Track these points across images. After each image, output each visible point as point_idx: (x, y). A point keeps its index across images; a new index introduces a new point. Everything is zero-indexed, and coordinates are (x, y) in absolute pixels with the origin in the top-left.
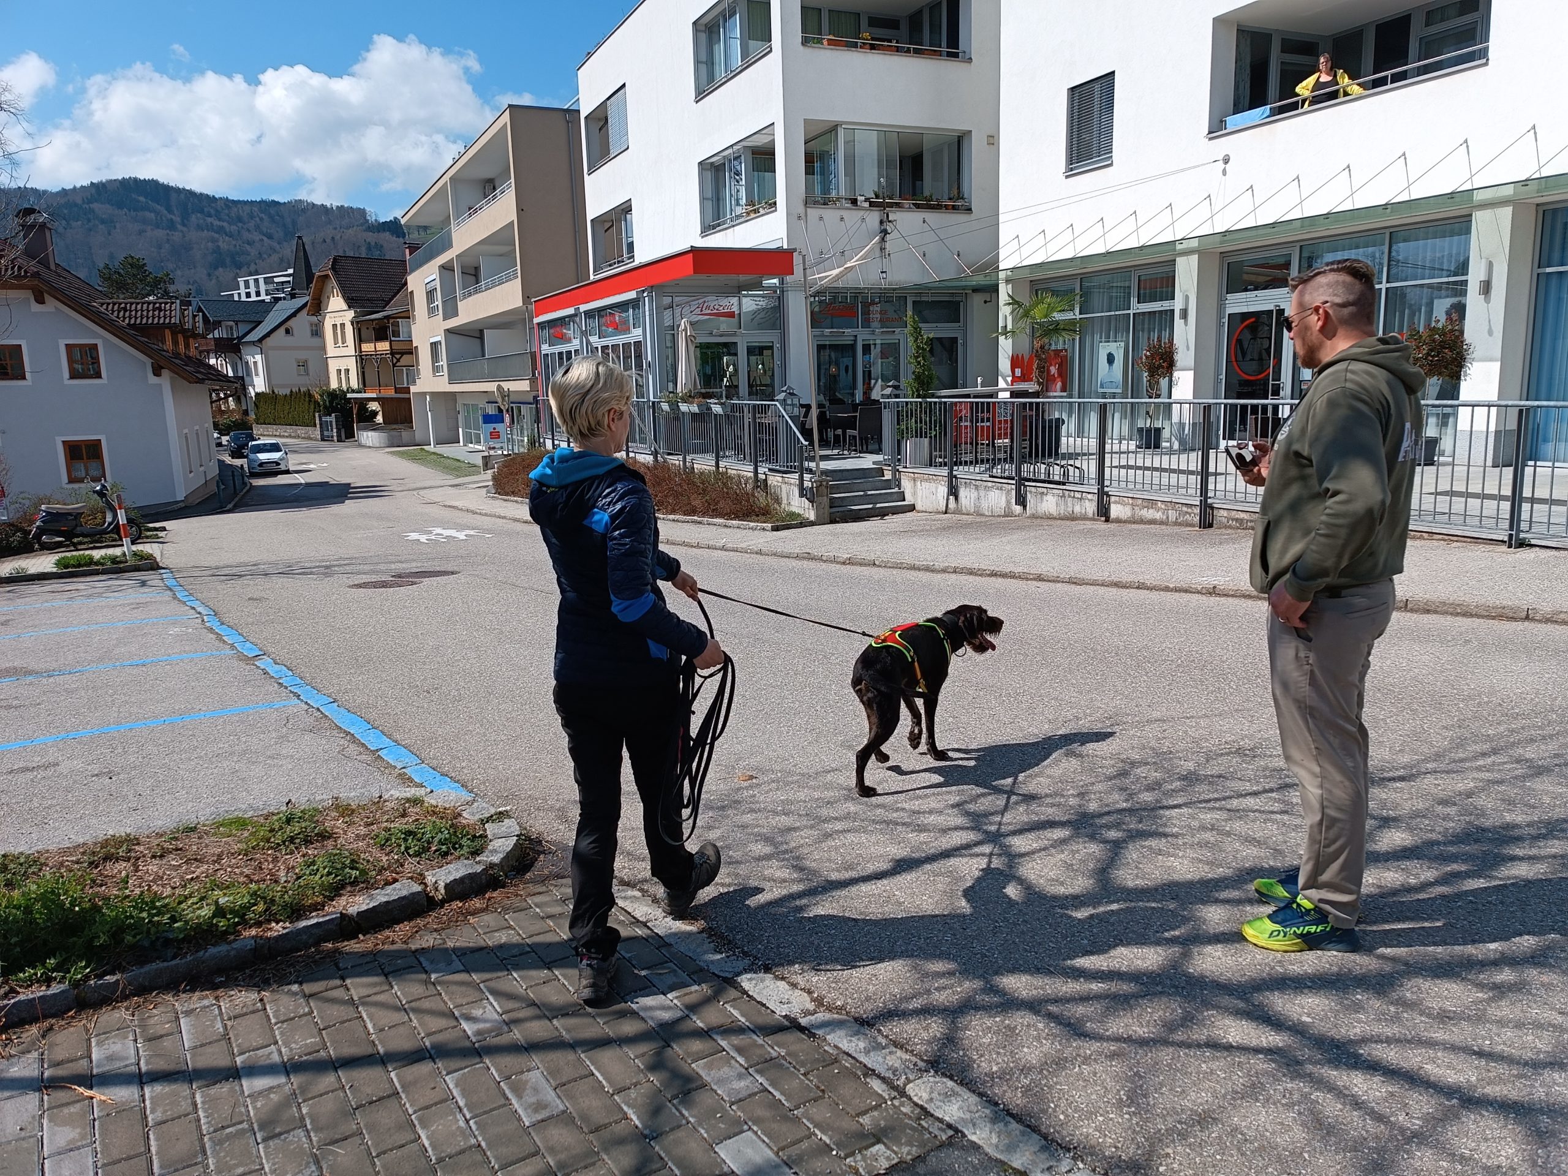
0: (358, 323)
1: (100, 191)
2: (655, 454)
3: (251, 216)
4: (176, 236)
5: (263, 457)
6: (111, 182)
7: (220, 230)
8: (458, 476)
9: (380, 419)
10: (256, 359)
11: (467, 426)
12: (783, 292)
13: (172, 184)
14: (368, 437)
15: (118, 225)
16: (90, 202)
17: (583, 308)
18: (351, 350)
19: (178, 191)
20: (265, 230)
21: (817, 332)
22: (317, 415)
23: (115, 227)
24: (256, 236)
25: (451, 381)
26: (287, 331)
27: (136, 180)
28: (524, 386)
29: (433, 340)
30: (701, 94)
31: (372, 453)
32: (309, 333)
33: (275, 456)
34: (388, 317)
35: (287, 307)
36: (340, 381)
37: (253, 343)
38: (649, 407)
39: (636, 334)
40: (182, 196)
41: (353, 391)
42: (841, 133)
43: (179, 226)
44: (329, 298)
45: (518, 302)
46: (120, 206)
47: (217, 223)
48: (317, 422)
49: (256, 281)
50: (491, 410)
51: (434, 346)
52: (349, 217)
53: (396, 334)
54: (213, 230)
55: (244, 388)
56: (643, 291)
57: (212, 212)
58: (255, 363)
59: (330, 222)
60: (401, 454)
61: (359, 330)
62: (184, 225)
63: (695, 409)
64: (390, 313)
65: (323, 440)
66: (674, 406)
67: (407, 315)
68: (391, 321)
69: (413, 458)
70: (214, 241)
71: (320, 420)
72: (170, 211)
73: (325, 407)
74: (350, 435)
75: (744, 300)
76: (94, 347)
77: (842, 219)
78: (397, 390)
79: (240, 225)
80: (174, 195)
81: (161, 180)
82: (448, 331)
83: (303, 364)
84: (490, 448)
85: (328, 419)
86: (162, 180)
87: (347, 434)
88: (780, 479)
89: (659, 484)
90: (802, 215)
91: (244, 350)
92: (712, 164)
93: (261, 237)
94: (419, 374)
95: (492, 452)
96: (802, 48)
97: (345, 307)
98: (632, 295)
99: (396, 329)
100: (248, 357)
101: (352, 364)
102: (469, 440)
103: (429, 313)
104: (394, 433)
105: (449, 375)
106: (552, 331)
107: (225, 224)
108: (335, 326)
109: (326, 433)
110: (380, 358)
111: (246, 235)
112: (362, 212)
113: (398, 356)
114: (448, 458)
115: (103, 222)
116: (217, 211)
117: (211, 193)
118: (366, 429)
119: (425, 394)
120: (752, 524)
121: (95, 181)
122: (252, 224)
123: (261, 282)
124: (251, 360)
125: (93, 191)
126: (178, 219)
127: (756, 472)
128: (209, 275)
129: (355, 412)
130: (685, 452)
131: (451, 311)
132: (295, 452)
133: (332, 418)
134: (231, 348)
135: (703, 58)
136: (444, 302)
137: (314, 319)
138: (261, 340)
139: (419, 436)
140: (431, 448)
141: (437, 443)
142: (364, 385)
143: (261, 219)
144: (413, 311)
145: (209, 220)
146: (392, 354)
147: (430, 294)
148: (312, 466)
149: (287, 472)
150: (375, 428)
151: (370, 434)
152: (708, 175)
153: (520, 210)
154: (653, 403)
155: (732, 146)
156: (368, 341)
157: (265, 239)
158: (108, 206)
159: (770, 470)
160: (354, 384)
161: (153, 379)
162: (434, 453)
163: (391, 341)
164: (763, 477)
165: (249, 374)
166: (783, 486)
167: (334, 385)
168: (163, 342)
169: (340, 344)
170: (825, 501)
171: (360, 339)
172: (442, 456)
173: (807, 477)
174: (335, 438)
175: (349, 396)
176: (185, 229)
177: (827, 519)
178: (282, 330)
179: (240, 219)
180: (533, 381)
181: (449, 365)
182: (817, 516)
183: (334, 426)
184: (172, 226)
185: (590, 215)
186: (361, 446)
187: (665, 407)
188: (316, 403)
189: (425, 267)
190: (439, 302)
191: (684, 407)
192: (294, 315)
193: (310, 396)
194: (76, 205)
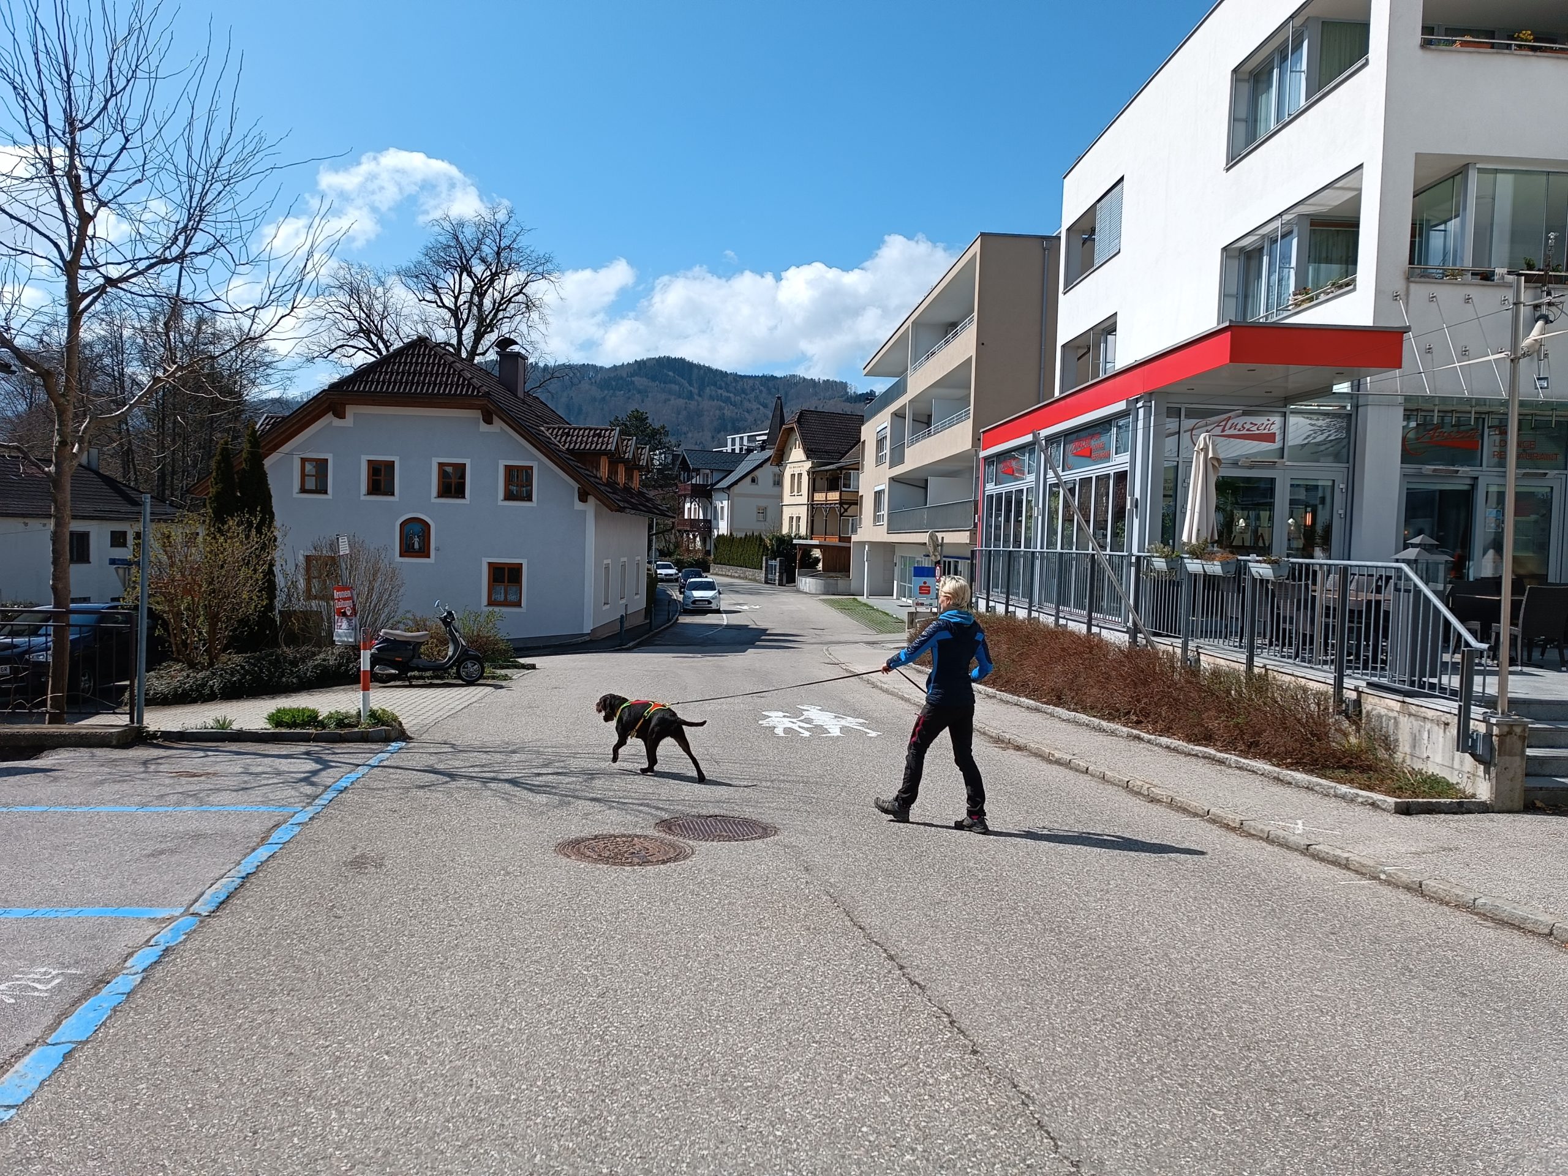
0: (813, 473)
1: (640, 366)
2: (1134, 632)
3: (753, 389)
4: (693, 405)
5: (697, 594)
6: (650, 359)
7: (727, 400)
8: (881, 632)
9: (820, 566)
10: (723, 505)
11: (902, 579)
12: (1356, 407)
13: (695, 362)
14: (806, 583)
15: (650, 395)
16: (632, 376)
17: (1044, 433)
18: (804, 499)
19: (699, 367)
20: (762, 400)
21: (1411, 468)
22: (764, 558)
23: (647, 397)
24: (755, 406)
25: (890, 530)
26: (753, 480)
27: (668, 359)
28: (963, 537)
29: (877, 489)
30: (1234, 159)
31: (806, 599)
32: (771, 483)
33: (708, 594)
34: (841, 468)
35: (757, 457)
36: (791, 526)
37: (723, 490)
38: (1130, 564)
39: (1119, 462)
40: (702, 372)
41: (800, 538)
42: (1473, 176)
43: (695, 396)
44: (791, 449)
45: (968, 445)
46: (653, 379)
47: (726, 394)
48: (764, 565)
49: (742, 438)
50: (927, 563)
51: (878, 494)
52: (832, 389)
53: (847, 485)
54: (722, 401)
55: (710, 531)
56: (1137, 401)
57: (723, 385)
58: (722, 508)
59: (816, 394)
60: (832, 603)
61: (814, 480)
62: (700, 396)
63: (1215, 568)
64: (844, 464)
65: (766, 582)
66: (1176, 563)
67: (857, 467)
68: (844, 472)
69: (843, 608)
70: (721, 408)
71: (767, 563)
72: (691, 384)
73: (773, 551)
74: (791, 580)
75: (1293, 420)
76: (531, 468)
77: (1468, 300)
78: (841, 539)
79: (743, 396)
80: (695, 371)
81: (687, 359)
82: (893, 480)
83: (763, 511)
84: (917, 604)
85: (773, 562)
86: (689, 358)
87: (787, 578)
88: (1397, 706)
89: (1145, 683)
90: (1402, 293)
91: (715, 495)
92: (1242, 249)
93: (758, 406)
94: (860, 523)
95: (920, 609)
96: (1420, 53)
97: (804, 458)
98: (1121, 406)
99: (848, 482)
100: (717, 502)
101: (803, 512)
102: (902, 594)
103: (877, 461)
104: (831, 581)
105: (889, 524)
106: (1001, 466)
107: (731, 395)
108: (793, 476)
109: (770, 576)
110: (827, 506)
111: (746, 404)
112: (844, 385)
113: (846, 506)
114: (877, 610)
115: (639, 392)
116: (726, 384)
117: (724, 370)
118: (805, 575)
119: (864, 543)
120: (1344, 789)
121: (638, 360)
122: (753, 395)
123: (745, 439)
124: (719, 505)
125: (636, 367)
126: (696, 391)
127: (1339, 685)
128: (713, 437)
129: (798, 557)
130: (1189, 634)
131: (898, 458)
132: (737, 592)
133: (776, 563)
134: (704, 494)
135: (1243, 113)
136: (892, 450)
137: (776, 469)
138: (729, 487)
139: (854, 585)
140: (863, 599)
141: (871, 594)
142: (812, 533)
143: (761, 391)
144: (863, 460)
145: (720, 391)
146: (841, 503)
147: (880, 443)
148: (745, 607)
149: (718, 611)
150: (814, 575)
151: (809, 580)
152: (1235, 264)
153: (980, 344)
154: (1138, 558)
155: (1280, 215)
156: (820, 491)
157: (761, 407)
158: (645, 379)
159: (1370, 685)
160: (803, 531)
161: (579, 505)
162: (865, 604)
163: (841, 491)
164: (1354, 695)
165: (716, 518)
166: (1404, 720)
167: (785, 530)
168: (598, 469)
169: (796, 493)
170: (1517, 765)
171: (813, 489)
172: (872, 608)
173: (1477, 712)
174: (777, 582)
175: (795, 541)
176: (700, 399)
177: (1518, 803)
178: (749, 479)
179: (744, 391)
180: (973, 533)
181: (889, 514)
182: (1497, 792)
183: (778, 570)
184: (690, 397)
185: (1061, 341)
186: (799, 591)
187: (1160, 564)
188: (765, 546)
189: (879, 415)
190: (887, 451)
191: (1194, 566)
192: (760, 465)
193: (761, 539)
194: (622, 378)
